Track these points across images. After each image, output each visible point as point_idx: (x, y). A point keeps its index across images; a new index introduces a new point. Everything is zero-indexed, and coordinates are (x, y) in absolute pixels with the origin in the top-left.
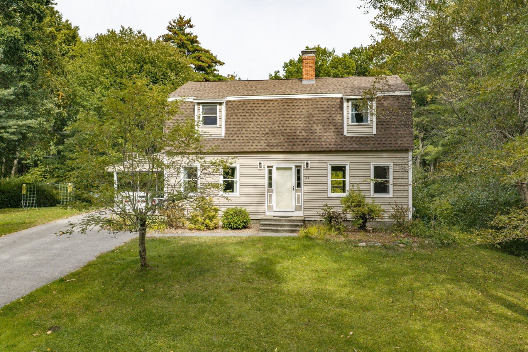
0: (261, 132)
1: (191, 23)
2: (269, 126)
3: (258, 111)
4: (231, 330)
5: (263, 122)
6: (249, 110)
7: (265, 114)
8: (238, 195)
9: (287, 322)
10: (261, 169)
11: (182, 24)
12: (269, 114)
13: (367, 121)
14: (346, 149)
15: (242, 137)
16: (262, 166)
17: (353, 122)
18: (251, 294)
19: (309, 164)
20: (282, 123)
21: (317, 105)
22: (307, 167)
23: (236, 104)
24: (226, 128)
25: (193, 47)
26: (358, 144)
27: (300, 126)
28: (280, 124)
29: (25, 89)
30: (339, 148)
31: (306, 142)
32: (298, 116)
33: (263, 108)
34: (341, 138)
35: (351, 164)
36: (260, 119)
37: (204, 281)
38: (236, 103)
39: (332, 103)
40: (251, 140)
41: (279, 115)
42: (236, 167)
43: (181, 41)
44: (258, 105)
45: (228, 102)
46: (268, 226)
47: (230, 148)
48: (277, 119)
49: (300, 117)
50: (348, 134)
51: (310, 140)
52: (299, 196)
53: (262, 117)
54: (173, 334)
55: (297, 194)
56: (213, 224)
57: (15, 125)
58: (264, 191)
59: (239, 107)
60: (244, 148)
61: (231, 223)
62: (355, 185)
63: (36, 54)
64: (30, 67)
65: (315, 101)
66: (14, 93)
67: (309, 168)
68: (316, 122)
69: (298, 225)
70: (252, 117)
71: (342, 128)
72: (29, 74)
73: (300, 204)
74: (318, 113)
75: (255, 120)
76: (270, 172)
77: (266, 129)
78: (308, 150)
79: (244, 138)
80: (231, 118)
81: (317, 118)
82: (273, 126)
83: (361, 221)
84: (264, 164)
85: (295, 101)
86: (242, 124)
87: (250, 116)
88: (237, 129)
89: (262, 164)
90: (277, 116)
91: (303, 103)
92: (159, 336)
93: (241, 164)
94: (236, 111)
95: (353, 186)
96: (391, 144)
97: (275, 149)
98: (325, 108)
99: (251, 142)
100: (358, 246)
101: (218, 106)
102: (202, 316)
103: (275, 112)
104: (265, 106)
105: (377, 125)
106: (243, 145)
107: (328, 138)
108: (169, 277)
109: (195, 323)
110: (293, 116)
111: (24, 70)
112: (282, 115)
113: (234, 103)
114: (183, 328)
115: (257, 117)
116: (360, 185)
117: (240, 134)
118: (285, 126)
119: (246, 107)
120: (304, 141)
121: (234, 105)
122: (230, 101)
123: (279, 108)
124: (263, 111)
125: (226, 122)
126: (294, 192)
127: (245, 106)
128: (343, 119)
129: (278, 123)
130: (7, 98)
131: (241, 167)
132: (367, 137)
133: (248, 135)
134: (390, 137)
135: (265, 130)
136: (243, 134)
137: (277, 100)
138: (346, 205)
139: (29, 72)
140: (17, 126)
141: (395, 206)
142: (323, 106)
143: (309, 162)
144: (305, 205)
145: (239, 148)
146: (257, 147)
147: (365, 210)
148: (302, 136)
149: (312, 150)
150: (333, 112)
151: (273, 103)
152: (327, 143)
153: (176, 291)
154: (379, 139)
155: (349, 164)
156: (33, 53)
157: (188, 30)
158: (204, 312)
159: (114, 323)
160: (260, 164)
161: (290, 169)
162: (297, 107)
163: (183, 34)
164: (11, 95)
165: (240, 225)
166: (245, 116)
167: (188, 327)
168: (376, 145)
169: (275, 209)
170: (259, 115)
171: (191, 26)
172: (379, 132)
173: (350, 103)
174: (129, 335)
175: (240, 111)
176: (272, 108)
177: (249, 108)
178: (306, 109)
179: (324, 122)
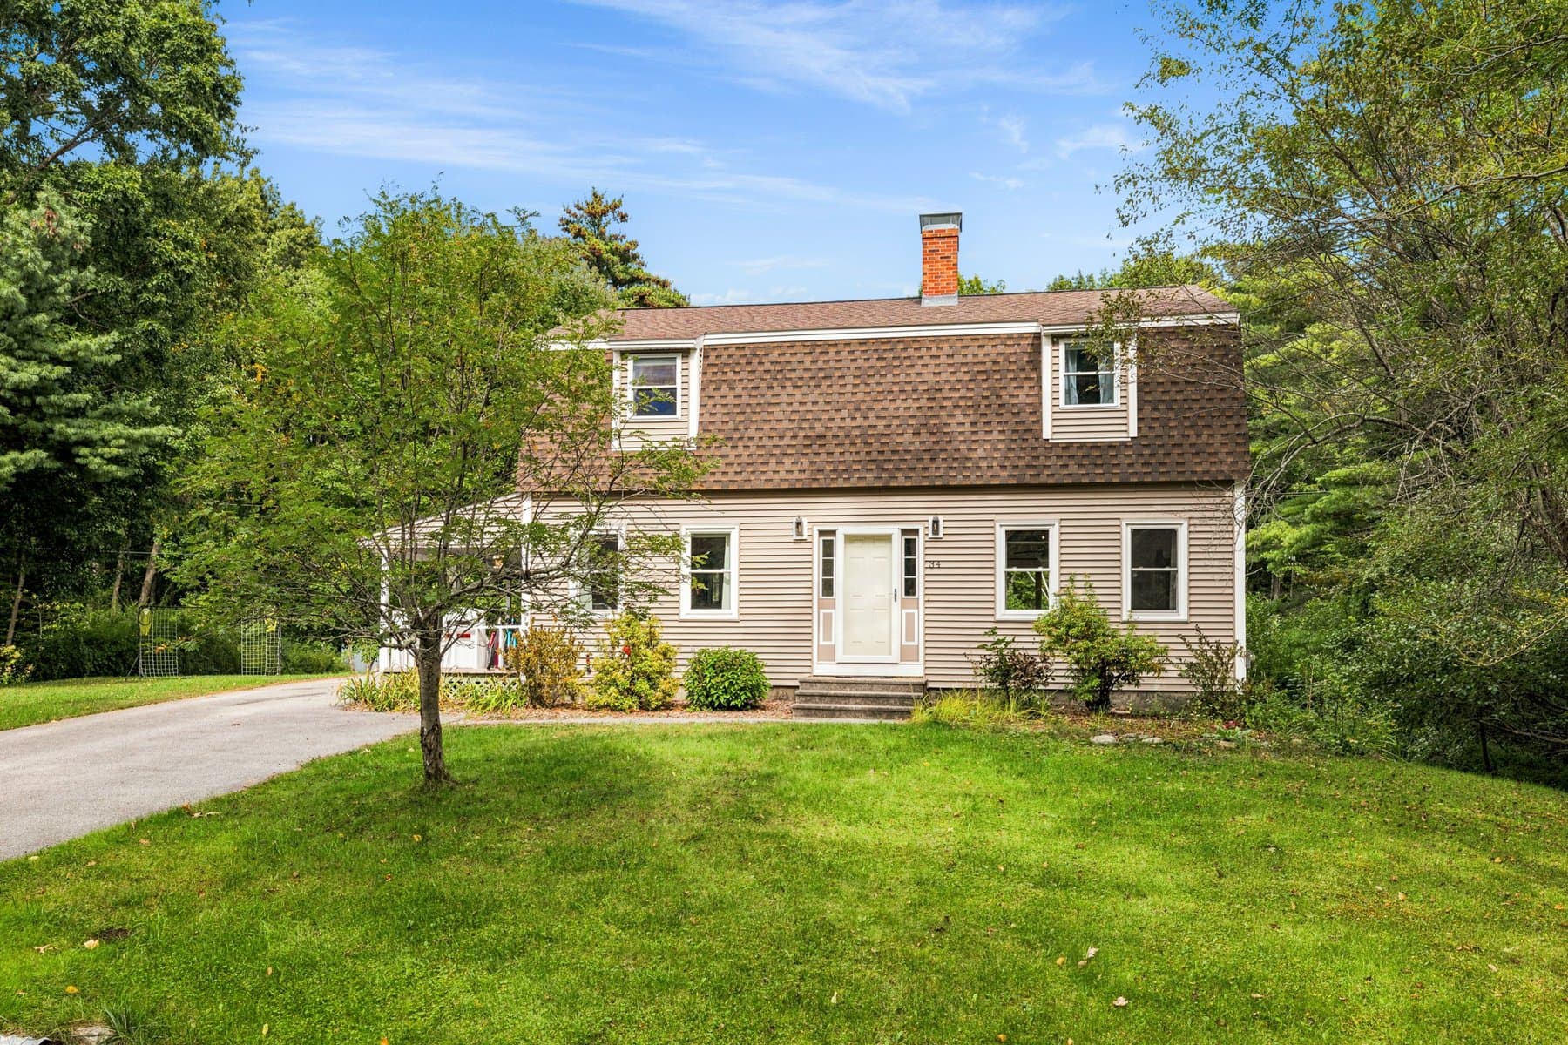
0: (801, 434)
1: (623, 210)
2: (825, 417)
3: (793, 375)
4: (684, 944)
5: (809, 405)
6: (767, 371)
7: (813, 383)
8: (735, 616)
9: (875, 922)
10: (801, 541)
11: (599, 209)
12: (825, 383)
13: (1111, 399)
14: (1051, 481)
15: (746, 447)
16: (805, 532)
17: (1068, 401)
18: (759, 849)
19: (941, 524)
20: (863, 407)
21: (965, 356)
22: (936, 532)
23: (730, 356)
24: (700, 423)
25: (626, 271)
26: (1084, 466)
27: (915, 416)
28: (858, 410)
29: (151, 342)
30: (1028, 477)
31: (933, 460)
32: (909, 388)
33: (807, 365)
34: (1035, 449)
35: (1064, 523)
36: (799, 398)
37: (614, 817)
38: (730, 352)
39: (1009, 350)
40: (772, 455)
41: (855, 385)
42: (729, 535)
43: (593, 254)
44: (794, 359)
45: (707, 351)
46: (821, 701)
47: (712, 479)
48: (848, 397)
49: (915, 391)
50: (1056, 436)
51: (943, 456)
52: (910, 617)
53: (805, 390)
54: (494, 952)
55: (904, 611)
56: (659, 695)
57: (120, 437)
58: (809, 604)
59: (738, 364)
60: (752, 478)
61: (713, 691)
62: (1078, 578)
63: (186, 245)
64: (168, 279)
65: (959, 344)
66: (119, 348)
67: (941, 535)
68: (962, 403)
69: (910, 698)
70: (777, 390)
71: (1039, 421)
72: (164, 299)
73: (915, 643)
74: (967, 377)
75: (784, 398)
76: (828, 548)
77: (817, 425)
78: (938, 483)
79: (753, 449)
80: (717, 394)
81: (963, 392)
82: (838, 416)
83: (1096, 682)
84: (810, 526)
85: (901, 346)
86: (748, 410)
87: (771, 387)
88: (731, 425)
89: (805, 526)
90: (849, 388)
91: (923, 352)
92: (446, 959)
93: (744, 527)
94: (730, 375)
95: (1072, 580)
96: (1183, 463)
97: (841, 480)
98: (988, 366)
99: (773, 460)
100: (1090, 744)
101: (679, 361)
102: (596, 905)
103: (842, 377)
104: (814, 362)
105: (1139, 410)
106: (750, 469)
107: (997, 449)
108: (508, 806)
109: (569, 923)
110: (896, 389)
111: (150, 285)
112: (862, 386)
113: (725, 353)
114: (529, 935)
115: (789, 390)
116: (1092, 578)
117: (741, 438)
118: (871, 414)
119: (761, 363)
120: (927, 457)
121: (724, 359)
122: (714, 348)
123: (854, 365)
124: (808, 375)
125: (702, 406)
126: (896, 606)
127: (755, 361)
128: (1039, 395)
129: (850, 407)
130: (97, 359)
131: (744, 533)
132: (1111, 446)
133: (766, 441)
134: (1180, 445)
135: (812, 428)
136: (751, 438)
137: (847, 343)
138: (1050, 634)
139: (165, 292)
140: (128, 439)
141: (1196, 640)
142: (981, 358)
143: (941, 518)
144: (928, 645)
145: (739, 478)
146: (789, 477)
147: (1110, 649)
148: (922, 442)
149: (952, 483)
150: (1011, 376)
151: (838, 353)
152: (995, 464)
153: (523, 839)
154: (1147, 452)
155: (1057, 524)
156: (175, 240)
157: (612, 227)
158: (601, 894)
159: (307, 922)
160: (799, 524)
161: (887, 538)
162: (908, 362)
163: (601, 236)
164: (109, 352)
165: (737, 697)
166: (756, 388)
167: (544, 934)
168: (1138, 468)
169: (840, 657)
170: (795, 387)
171: (623, 218)
172: (1145, 431)
173: (1062, 348)
174: (347, 955)
175: (743, 375)
176: (832, 364)
177: (767, 366)
178: (931, 368)
179: (985, 402)
